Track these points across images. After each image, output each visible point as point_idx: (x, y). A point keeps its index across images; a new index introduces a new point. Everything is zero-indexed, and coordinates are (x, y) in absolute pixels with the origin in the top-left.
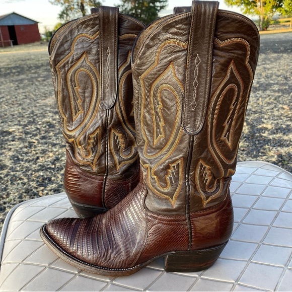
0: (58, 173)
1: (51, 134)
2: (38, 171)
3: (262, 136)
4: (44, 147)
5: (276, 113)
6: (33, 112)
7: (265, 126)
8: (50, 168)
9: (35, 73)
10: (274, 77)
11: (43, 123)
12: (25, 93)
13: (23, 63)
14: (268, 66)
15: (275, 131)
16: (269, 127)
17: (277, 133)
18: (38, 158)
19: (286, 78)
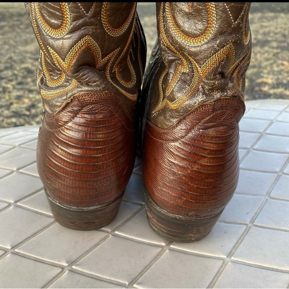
0: (33, 120)
1: (29, 80)
2: (11, 117)
3: (261, 90)
4: (20, 93)
5: (276, 69)
6: (11, 58)
7: (264, 80)
8: (25, 115)
9: (18, 20)
10: (272, 34)
11: (21, 69)
12: (5, 38)
13: (5, 10)
14: (265, 24)
15: (276, 86)
16: (270, 81)
17: (278, 87)
18: (12, 104)
19: (284, 36)
